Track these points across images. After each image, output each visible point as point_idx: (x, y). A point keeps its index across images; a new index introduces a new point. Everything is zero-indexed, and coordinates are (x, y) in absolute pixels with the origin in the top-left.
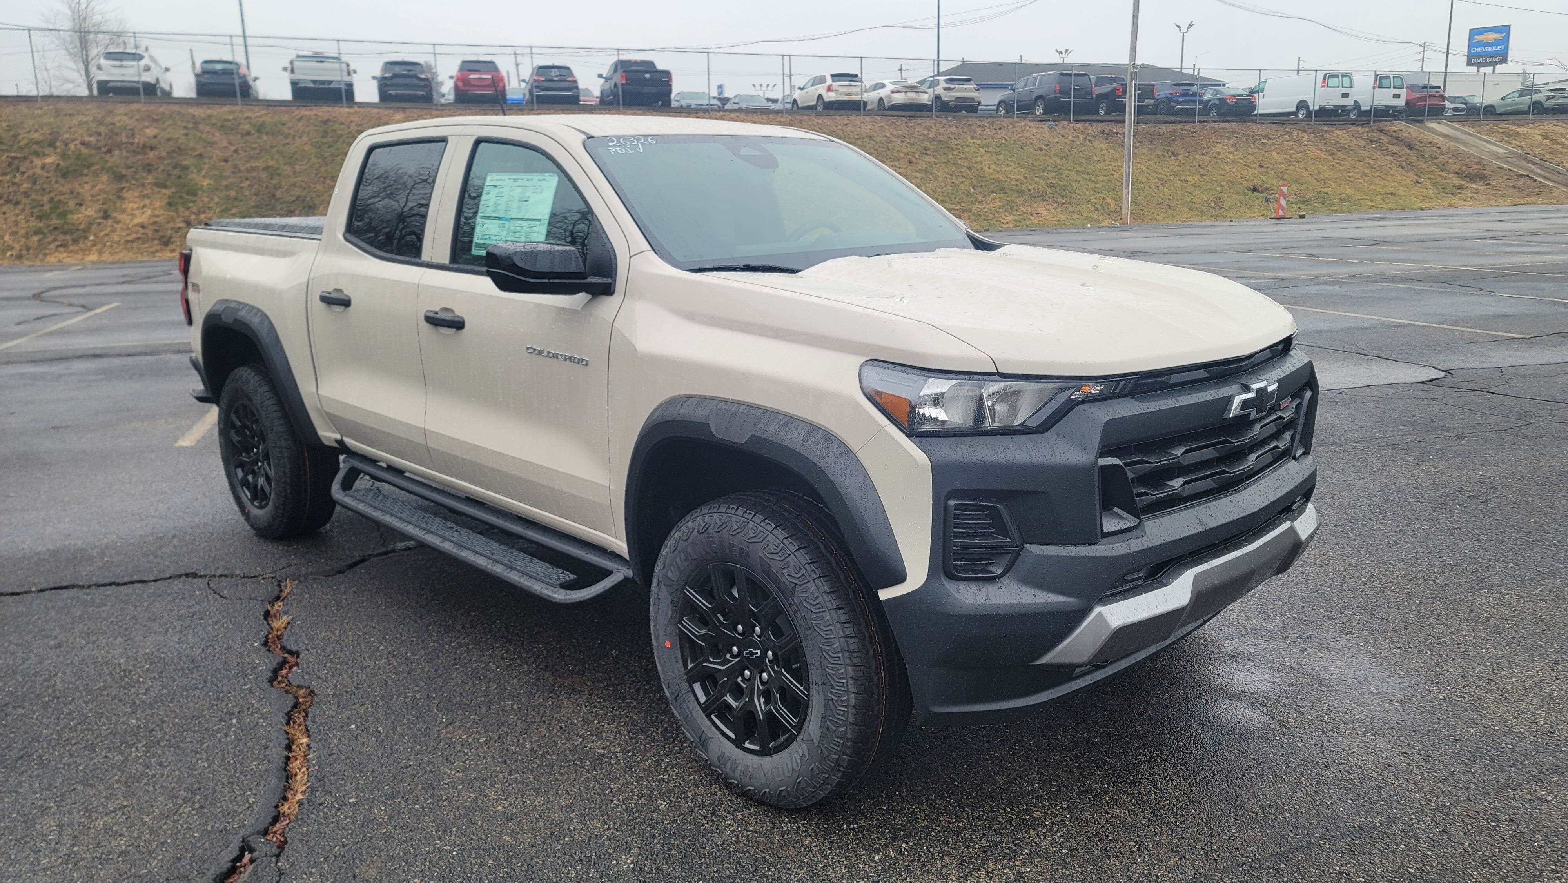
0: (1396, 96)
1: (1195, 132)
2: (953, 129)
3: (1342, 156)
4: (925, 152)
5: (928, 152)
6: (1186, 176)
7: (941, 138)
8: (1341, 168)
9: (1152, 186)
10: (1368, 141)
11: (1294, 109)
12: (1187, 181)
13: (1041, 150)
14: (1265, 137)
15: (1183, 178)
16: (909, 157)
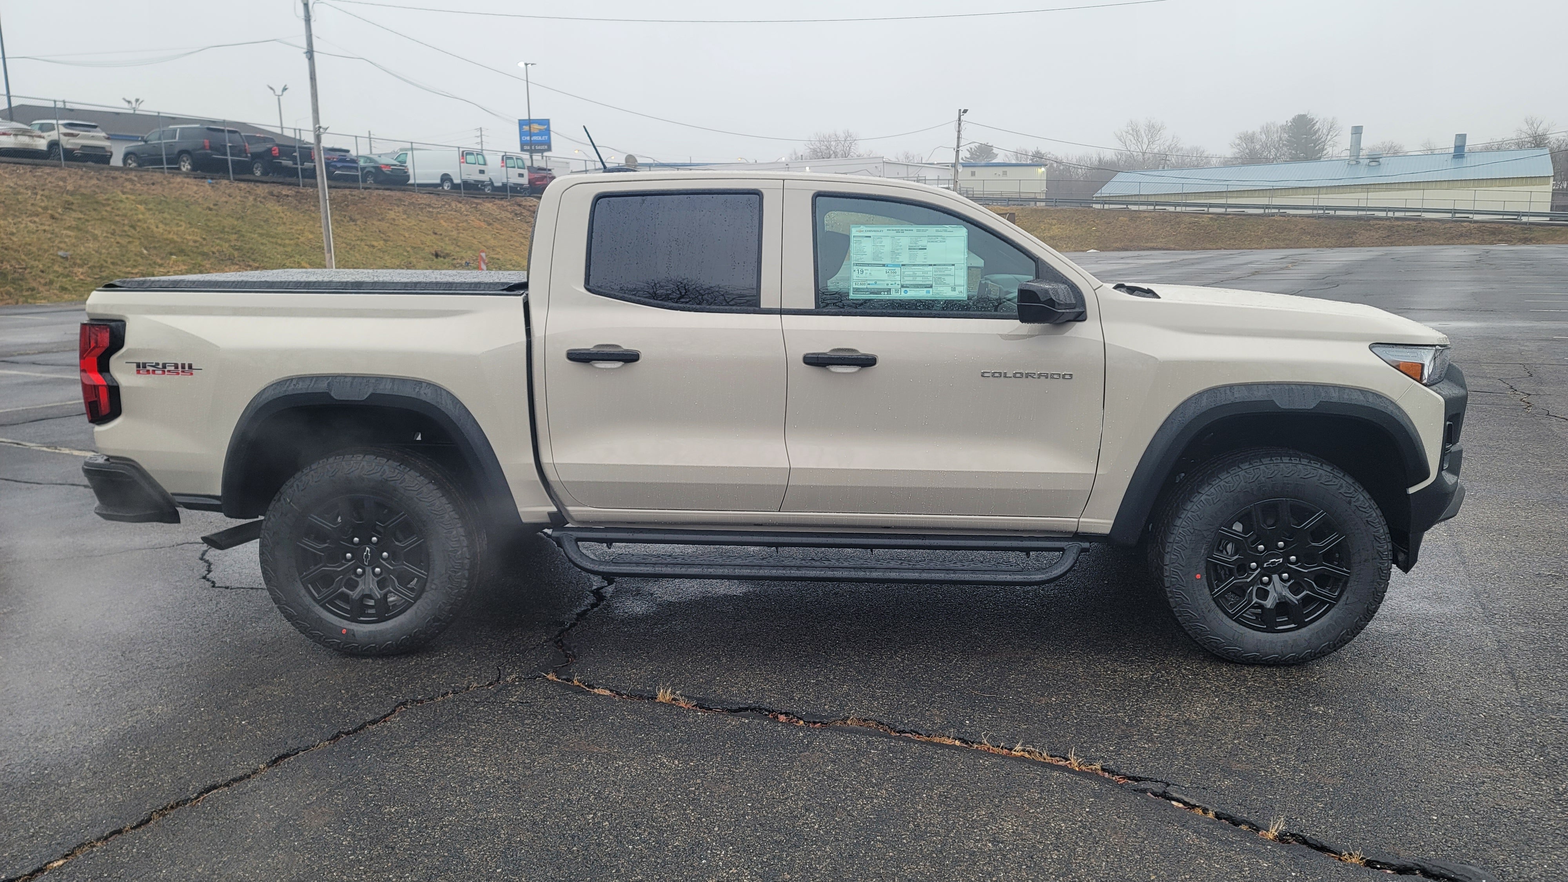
0: (521, 175)
1: (364, 198)
2: (94, 182)
3: (499, 227)
4: (68, 206)
5: (74, 207)
6: (371, 241)
7: (83, 190)
8: (503, 237)
9: (343, 251)
10: (513, 214)
11: (438, 181)
12: (373, 246)
13: (211, 209)
14: (429, 205)
15: (369, 243)
16: (50, 212)
